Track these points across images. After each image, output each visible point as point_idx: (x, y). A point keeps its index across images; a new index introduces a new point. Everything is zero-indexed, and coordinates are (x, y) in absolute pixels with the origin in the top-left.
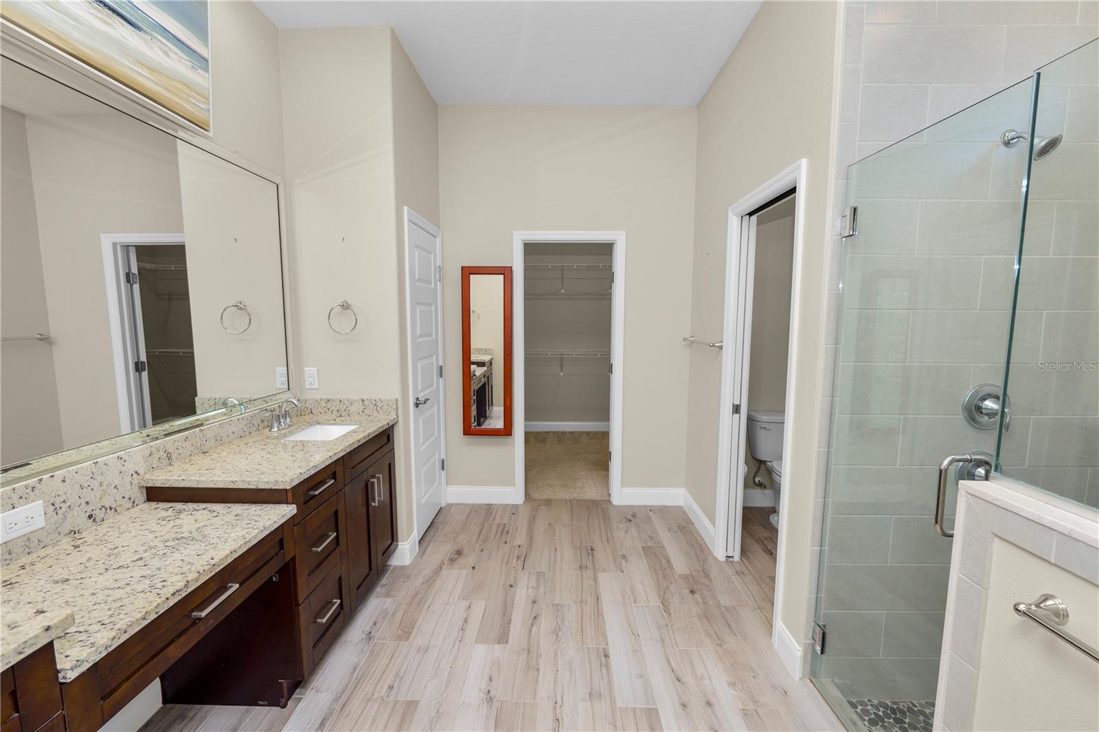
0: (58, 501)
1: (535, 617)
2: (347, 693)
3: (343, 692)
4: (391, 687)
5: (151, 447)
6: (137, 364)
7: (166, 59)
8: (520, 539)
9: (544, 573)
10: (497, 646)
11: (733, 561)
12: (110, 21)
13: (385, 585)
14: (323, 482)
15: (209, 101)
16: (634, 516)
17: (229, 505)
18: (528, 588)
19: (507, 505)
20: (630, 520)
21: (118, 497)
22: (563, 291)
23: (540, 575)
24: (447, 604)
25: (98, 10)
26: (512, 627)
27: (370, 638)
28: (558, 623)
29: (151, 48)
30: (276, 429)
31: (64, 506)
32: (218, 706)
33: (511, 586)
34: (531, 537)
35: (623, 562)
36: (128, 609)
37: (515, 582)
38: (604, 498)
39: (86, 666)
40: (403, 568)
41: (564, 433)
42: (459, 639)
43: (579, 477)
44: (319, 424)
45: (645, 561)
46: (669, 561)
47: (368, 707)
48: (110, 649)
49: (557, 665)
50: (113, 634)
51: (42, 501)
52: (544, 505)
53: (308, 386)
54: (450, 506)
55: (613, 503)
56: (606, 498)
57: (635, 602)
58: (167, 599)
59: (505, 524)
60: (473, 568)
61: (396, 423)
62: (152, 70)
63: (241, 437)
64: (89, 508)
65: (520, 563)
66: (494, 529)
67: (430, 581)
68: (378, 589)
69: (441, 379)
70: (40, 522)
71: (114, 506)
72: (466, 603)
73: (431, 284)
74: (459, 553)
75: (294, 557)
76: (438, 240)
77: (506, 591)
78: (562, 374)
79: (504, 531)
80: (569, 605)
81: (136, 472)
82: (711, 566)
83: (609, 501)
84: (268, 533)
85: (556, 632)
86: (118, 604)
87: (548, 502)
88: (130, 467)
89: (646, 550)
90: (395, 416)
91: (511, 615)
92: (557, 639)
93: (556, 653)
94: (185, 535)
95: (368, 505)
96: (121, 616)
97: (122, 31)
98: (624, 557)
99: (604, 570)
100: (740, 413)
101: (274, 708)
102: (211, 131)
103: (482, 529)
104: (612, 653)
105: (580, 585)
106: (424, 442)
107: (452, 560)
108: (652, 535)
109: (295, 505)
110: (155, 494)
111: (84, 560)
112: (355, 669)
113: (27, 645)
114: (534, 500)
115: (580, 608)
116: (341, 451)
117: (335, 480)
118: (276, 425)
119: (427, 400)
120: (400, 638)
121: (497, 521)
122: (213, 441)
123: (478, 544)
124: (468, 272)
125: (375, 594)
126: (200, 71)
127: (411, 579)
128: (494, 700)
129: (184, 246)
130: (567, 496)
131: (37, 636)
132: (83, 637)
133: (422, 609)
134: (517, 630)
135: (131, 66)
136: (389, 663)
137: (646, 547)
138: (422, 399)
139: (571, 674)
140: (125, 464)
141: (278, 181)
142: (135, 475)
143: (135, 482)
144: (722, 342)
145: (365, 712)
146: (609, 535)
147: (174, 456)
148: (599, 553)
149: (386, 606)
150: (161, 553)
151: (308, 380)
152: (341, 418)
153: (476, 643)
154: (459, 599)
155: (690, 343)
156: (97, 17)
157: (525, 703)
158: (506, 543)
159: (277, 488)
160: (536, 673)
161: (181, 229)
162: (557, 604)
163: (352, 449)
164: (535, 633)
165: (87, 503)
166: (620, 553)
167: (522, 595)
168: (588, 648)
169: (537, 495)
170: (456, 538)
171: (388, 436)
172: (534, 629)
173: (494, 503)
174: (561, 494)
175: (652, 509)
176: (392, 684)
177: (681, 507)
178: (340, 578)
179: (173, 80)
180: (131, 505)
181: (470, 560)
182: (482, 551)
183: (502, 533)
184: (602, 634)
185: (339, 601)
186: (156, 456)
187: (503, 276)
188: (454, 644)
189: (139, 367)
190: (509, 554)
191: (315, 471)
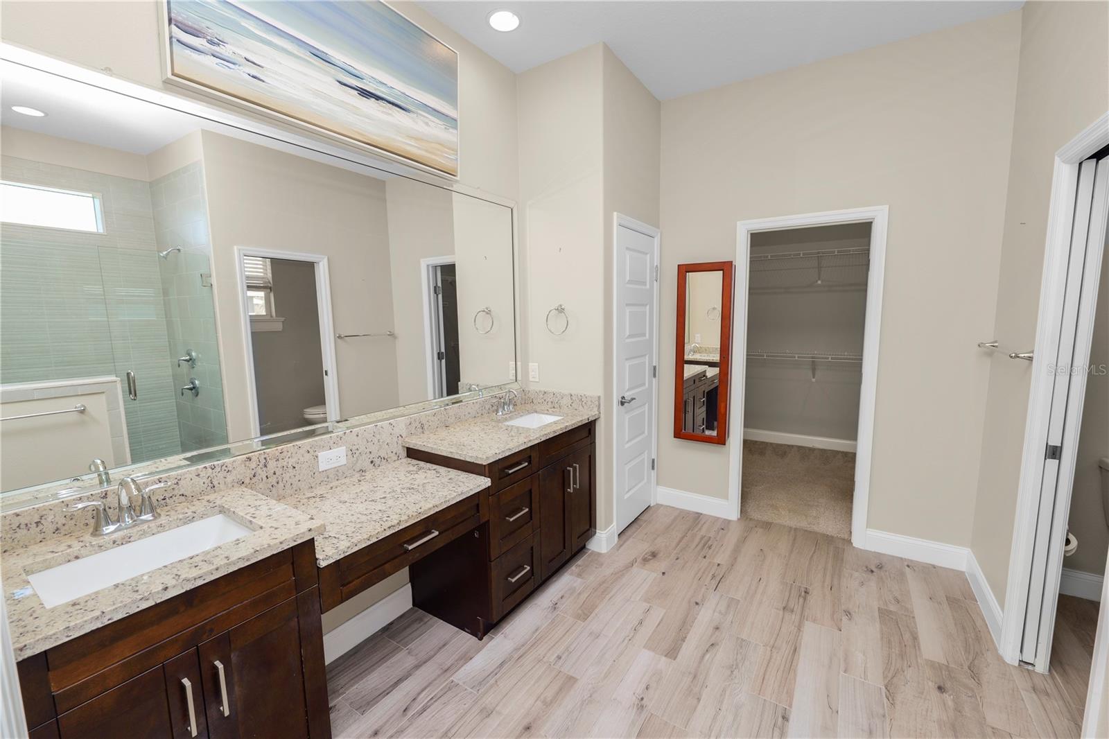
0: (354, 448)
1: (712, 645)
2: (527, 647)
3: (523, 645)
4: (559, 658)
5: (411, 418)
6: (439, 354)
7: (426, 127)
8: (722, 557)
9: (739, 601)
10: (664, 658)
11: (1034, 671)
12: (390, 112)
13: (580, 566)
14: (519, 463)
15: (457, 152)
16: (880, 567)
17: (449, 469)
18: (714, 611)
19: (718, 518)
20: (872, 571)
21: (389, 452)
22: (819, 282)
23: (732, 602)
24: (628, 600)
25: (384, 107)
26: (685, 646)
27: (555, 608)
28: (736, 659)
29: (417, 123)
30: (501, 413)
31: (358, 452)
32: (442, 621)
33: (697, 604)
34: (736, 558)
35: (845, 619)
36: (363, 530)
37: (702, 600)
38: (842, 536)
39: (332, 561)
40: (599, 554)
41: (812, 450)
42: (630, 638)
43: (816, 504)
44: (536, 412)
45: (878, 625)
46: (915, 638)
47: (537, 667)
48: (347, 554)
49: (722, 702)
50: (349, 544)
51: (345, 447)
52: (762, 528)
53: (531, 379)
54: (659, 506)
55: (854, 545)
56: (846, 537)
57: (845, 672)
58: (385, 530)
59: (710, 538)
60: (664, 573)
61: (598, 418)
62: (416, 139)
63: (475, 417)
64: (372, 456)
65: (714, 583)
66: (697, 540)
67: (619, 574)
68: (573, 568)
69: (654, 379)
70: (343, 461)
71: (386, 458)
72: (646, 605)
73: (646, 285)
74: (654, 555)
75: (489, 521)
76: (657, 241)
77: (689, 606)
78: (814, 380)
79: (706, 544)
80: (756, 644)
81: (401, 436)
82: (988, 665)
83: (849, 542)
84: (464, 497)
85: (732, 668)
86: (360, 525)
87: (767, 526)
88: (397, 431)
89: (884, 614)
90: (597, 413)
91: (688, 633)
92: (730, 676)
93: (724, 690)
94: (415, 487)
95: (564, 491)
96: (358, 534)
97: (397, 116)
98: (848, 613)
99: (814, 621)
100: (1060, 459)
101: (474, 637)
102: (459, 176)
103: (684, 536)
104: (793, 717)
105: (778, 628)
106: (630, 440)
107: (645, 560)
108: (899, 598)
109: (489, 479)
110: (413, 454)
111: (358, 491)
112: (537, 630)
113: (299, 536)
114: (751, 519)
115: (768, 653)
116: (536, 439)
117: (530, 463)
118: (500, 410)
119: (633, 399)
120: (578, 617)
121: (703, 532)
122: (454, 418)
123: (675, 552)
124: (684, 270)
125: (569, 571)
126: (451, 130)
127: (603, 567)
128: (645, 710)
129: (454, 265)
130: (794, 522)
131: (304, 533)
132: (335, 541)
133: (604, 598)
134: (689, 650)
135: (404, 140)
136: (564, 636)
137: (885, 610)
138: (628, 398)
139: (734, 720)
140: (394, 428)
141: (512, 206)
142: (400, 437)
143: (400, 442)
144: (1032, 352)
145: (534, 669)
146: (836, 582)
147: (425, 427)
148: (815, 598)
149: (575, 585)
150: (396, 496)
151: (531, 374)
152: (553, 409)
153: (644, 647)
154: (639, 600)
155: (991, 351)
156: (383, 112)
157: (675, 726)
158: (705, 557)
159: (477, 462)
160: (696, 701)
161: (453, 253)
162: (742, 639)
163: (548, 438)
164: (707, 661)
165: (370, 452)
166: (843, 607)
167: (705, 617)
168: (765, 700)
169: (755, 515)
170: (655, 539)
171: (590, 430)
172: (707, 656)
173: (704, 513)
174: (786, 519)
175: (910, 565)
176: (560, 654)
177: (962, 573)
178: (532, 548)
179: (432, 142)
180: (396, 459)
181: (661, 565)
182: (677, 559)
183: (704, 545)
184: (787, 693)
185: (529, 568)
186: (414, 425)
187: (722, 272)
188: (623, 641)
189: (440, 356)
190: (705, 570)
191: (510, 453)
